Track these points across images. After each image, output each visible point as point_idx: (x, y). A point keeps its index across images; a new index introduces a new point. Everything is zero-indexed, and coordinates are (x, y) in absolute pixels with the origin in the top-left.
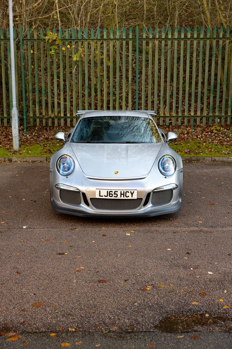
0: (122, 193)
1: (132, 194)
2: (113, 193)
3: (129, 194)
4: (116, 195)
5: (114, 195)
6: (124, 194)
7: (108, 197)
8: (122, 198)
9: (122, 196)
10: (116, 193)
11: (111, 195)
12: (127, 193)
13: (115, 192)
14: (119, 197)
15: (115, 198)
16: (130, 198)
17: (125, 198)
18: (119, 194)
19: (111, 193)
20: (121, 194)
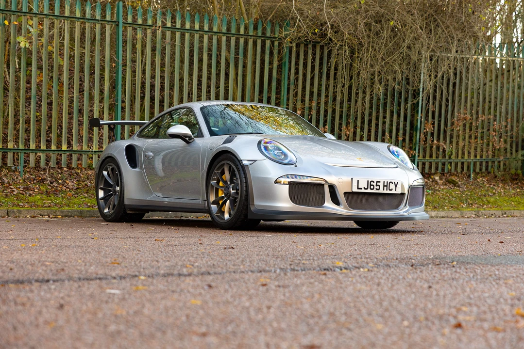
0: (385, 184)
1: (396, 186)
2: (375, 184)
3: (392, 186)
4: (378, 187)
5: (375, 187)
6: (387, 186)
7: (369, 191)
8: (385, 192)
9: (385, 188)
10: (378, 184)
11: (372, 187)
12: (391, 184)
13: (377, 182)
14: (381, 191)
15: (377, 192)
16: (393, 192)
17: (388, 192)
18: (381, 184)
19: (372, 183)
20: (384, 186)
